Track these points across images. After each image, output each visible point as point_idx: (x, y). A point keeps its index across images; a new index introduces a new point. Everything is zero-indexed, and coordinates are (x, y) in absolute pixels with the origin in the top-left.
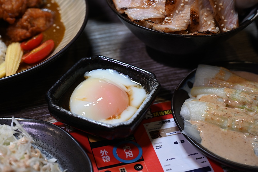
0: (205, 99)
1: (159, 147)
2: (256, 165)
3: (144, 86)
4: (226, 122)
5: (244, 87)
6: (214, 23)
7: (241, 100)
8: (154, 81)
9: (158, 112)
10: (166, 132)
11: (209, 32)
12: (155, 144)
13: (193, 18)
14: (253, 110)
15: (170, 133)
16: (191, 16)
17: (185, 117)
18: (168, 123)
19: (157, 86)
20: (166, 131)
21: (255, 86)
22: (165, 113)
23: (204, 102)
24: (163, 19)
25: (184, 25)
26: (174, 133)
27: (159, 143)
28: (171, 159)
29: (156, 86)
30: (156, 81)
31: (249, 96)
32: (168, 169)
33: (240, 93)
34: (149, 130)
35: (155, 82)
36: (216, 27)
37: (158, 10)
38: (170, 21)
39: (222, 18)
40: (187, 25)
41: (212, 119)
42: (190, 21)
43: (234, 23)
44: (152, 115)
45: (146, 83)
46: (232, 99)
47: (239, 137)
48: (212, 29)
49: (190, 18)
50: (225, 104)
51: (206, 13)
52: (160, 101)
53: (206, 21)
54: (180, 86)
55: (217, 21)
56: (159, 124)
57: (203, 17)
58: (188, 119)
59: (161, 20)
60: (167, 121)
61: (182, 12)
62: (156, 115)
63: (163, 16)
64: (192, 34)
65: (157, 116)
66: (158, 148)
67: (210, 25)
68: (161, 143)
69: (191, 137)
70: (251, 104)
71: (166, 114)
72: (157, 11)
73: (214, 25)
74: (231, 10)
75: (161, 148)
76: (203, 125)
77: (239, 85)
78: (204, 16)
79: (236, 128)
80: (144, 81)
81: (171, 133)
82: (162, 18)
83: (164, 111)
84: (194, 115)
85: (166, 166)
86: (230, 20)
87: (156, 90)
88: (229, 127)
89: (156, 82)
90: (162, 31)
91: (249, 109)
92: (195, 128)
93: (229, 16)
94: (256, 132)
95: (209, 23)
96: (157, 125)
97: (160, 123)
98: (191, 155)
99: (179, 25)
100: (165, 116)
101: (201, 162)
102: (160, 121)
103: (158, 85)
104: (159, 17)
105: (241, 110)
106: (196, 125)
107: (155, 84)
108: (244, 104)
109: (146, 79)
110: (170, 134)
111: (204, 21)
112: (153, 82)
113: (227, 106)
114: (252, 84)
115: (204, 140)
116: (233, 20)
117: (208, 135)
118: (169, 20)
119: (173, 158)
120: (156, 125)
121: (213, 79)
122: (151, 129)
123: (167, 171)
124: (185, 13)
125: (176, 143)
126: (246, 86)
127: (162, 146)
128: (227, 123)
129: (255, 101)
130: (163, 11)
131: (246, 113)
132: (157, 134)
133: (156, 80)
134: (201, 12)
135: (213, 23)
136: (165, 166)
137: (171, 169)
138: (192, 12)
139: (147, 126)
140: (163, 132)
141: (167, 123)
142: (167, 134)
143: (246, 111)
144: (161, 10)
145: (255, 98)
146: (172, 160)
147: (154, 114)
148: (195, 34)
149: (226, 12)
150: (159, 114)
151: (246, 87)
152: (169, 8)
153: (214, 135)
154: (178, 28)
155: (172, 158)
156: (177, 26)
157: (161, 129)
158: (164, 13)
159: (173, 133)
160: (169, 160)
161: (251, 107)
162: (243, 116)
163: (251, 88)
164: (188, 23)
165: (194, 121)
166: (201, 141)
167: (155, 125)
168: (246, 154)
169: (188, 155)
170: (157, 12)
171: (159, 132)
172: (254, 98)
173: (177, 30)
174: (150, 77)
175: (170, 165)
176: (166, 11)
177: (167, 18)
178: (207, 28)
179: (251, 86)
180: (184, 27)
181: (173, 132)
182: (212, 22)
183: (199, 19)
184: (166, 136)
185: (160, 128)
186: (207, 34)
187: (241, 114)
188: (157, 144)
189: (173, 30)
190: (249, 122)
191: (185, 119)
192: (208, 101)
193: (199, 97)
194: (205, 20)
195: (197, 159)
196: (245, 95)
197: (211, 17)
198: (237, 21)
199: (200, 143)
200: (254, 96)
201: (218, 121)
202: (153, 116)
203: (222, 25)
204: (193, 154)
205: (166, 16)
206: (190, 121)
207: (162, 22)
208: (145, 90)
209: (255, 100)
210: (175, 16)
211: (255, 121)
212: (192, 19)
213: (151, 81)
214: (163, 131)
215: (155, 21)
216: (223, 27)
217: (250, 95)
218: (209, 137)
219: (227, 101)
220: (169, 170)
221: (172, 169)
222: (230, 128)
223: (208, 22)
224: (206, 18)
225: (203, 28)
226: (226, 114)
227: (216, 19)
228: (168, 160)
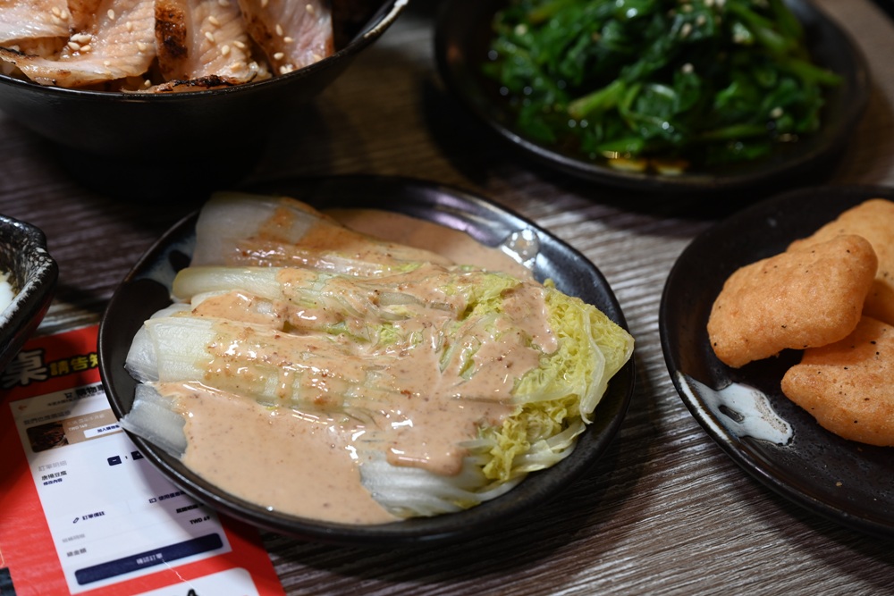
0: (215, 308)
1: (52, 479)
2: (358, 520)
3: (8, 274)
4: (273, 381)
5: (350, 261)
6: (244, 51)
7: (329, 304)
8: (34, 256)
9: (69, 360)
10: (86, 425)
11: (215, 81)
12: (40, 470)
13: (163, 35)
14: (367, 337)
15: (99, 428)
16: (157, 28)
17: (145, 370)
18: (99, 394)
19: (44, 271)
20: (86, 423)
21: (389, 255)
22: (90, 363)
23: (207, 320)
24: (65, 40)
25: (138, 59)
26: (113, 427)
27: (55, 465)
28: (91, 516)
29: (40, 271)
30: (41, 254)
31: (355, 292)
32: (73, 550)
33: (327, 282)
34: (26, 422)
35: (38, 259)
36: (251, 64)
37: (47, 12)
38: (86, 48)
39: (275, 32)
40: (145, 58)
41: (228, 373)
42: (157, 45)
43: (318, 47)
44: (44, 370)
45: (15, 262)
46: (302, 303)
47: (314, 430)
48: (237, 70)
49: (156, 36)
50: (279, 323)
51: (216, 17)
52: (80, 322)
53: (213, 44)
54: (140, 267)
55: (257, 40)
56: (63, 401)
57: (201, 31)
58: (152, 380)
59: (55, 46)
60: (94, 388)
61: (129, 17)
62: (58, 369)
63: (64, 32)
64: (156, 89)
65: (64, 372)
66: (51, 482)
67: (228, 55)
68: (64, 463)
69: (149, 439)
70: (362, 316)
71: (93, 365)
72: (43, 15)
73: (243, 57)
74: (306, 5)
75: (60, 480)
76: (197, 397)
77: (333, 256)
78: (206, 26)
79: (307, 401)
80: (9, 254)
81: (101, 428)
82: (61, 38)
83: (88, 356)
84: (171, 363)
85: (71, 539)
86: (303, 39)
87: (36, 284)
88: (281, 397)
89: (41, 258)
90: (47, 84)
91: (356, 333)
92: (169, 408)
93: (301, 22)
94: (367, 410)
95: (225, 49)
96: (59, 403)
97: (71, 396)
98: (161, 498)
99: (116, 61)
100: (90, 371)
101: (191, 522)
102: (71, 390)
103: (48, 267)
104: (46, 36)
105: (326, 340)
106: (173, 397)
107: (36, 263)
108: (340, 318)
109: (14, 250)
110: (100, 431)
111: (207, 45)
112: (31, 259)
113: (287, 328)
114: (382, 249)
115: (195, 447)
116: (313, 37)
117: (211, 427)
118: (82, 44)
119: (98, 512)
120: (54, 404)
121: (251, 239)
122: (35, 419)
123: (71, 558)
124: (138, 20)
125: (114, 461)
126: (360, 258)
127: (64, 473)
128: (273, 386)
129: (374, 307)
130: (64, 15)
131: (345, 347)
132: (51, 435)
133: (45, 249)
134: (195, 14)
135: (240, 49)
136: (65, 541)
137: (83, 551)
138: (162, 15)
139: (21, 408)
140: (74, 426)
141: (93, 395)
142: (89, 433)
143: (346, 343)
144: (55, 10)
145: (376, 296)
146: (94, 519)
147: (53, 366)
148: (166, 90)
149: (288, 12)
150: (71, 367)
151: (356, 262)
152: (81, 4)
153: (231, 428)
154: (107, 71)
155: (93, 513)
156: (107, 63)
157: (70, 416)
158: (66, 20)
159: (109, 428)
160: (81, 519)
161: (360, 328)
162: (329, 360)
163: (374, 265)
164: (151, 54)
165: (170, 384)
166: (183, 450)
167: (50, 405)
168: (330, 486)
169: (151, 501)
170: (38, 16)
171: (61, 426)
172: (371, 298)
173: (104, 78)
174: (26, 243)
175: (82, 536)
176: (71, 12)
177: (77, 37)
178: (218, 67)
179: (375, 257)
180: (136, 66)
181: (110, 426)
182: (236, 46)
183: (188, 36)
184: (83, 439)
185: (68, 413)
186: (212, 88)
187: (324, 354)
188: (49, 467)
189: (87, 77)
190: (347, 376)
191: (144, 379)
192: (221, 315)
193: (197, 301)
194: (209, 41)
195: (179, 511)
196: (342, 288)
197: (234, 28)
198: (327, 42)
199: (180, 455)
200: (370, 290)
201: (248, 378)
202: (48, 373)
203: (278, 56)
204: (167, 496)
205: (75, 31)
206: (157, 386)
207: (61, 50)
208: (12, 287)
209: (375, 302)
210: (107, 28)
211: (366, 374)
212: (164, 38)
213: (26, 256)
214: (75, 422)
215: (33, 48)
216: (282, 62)
217: (359, 289)
218: (212, 435)
219: (286, 312)
220: (77, 553)
221: (87, 550)
222: (285, 400)
223: (222, 46)
224: (212, 33)
225: (203, 68)
226: (275, 353)
227: (253, 35)
228: (77, 519)
